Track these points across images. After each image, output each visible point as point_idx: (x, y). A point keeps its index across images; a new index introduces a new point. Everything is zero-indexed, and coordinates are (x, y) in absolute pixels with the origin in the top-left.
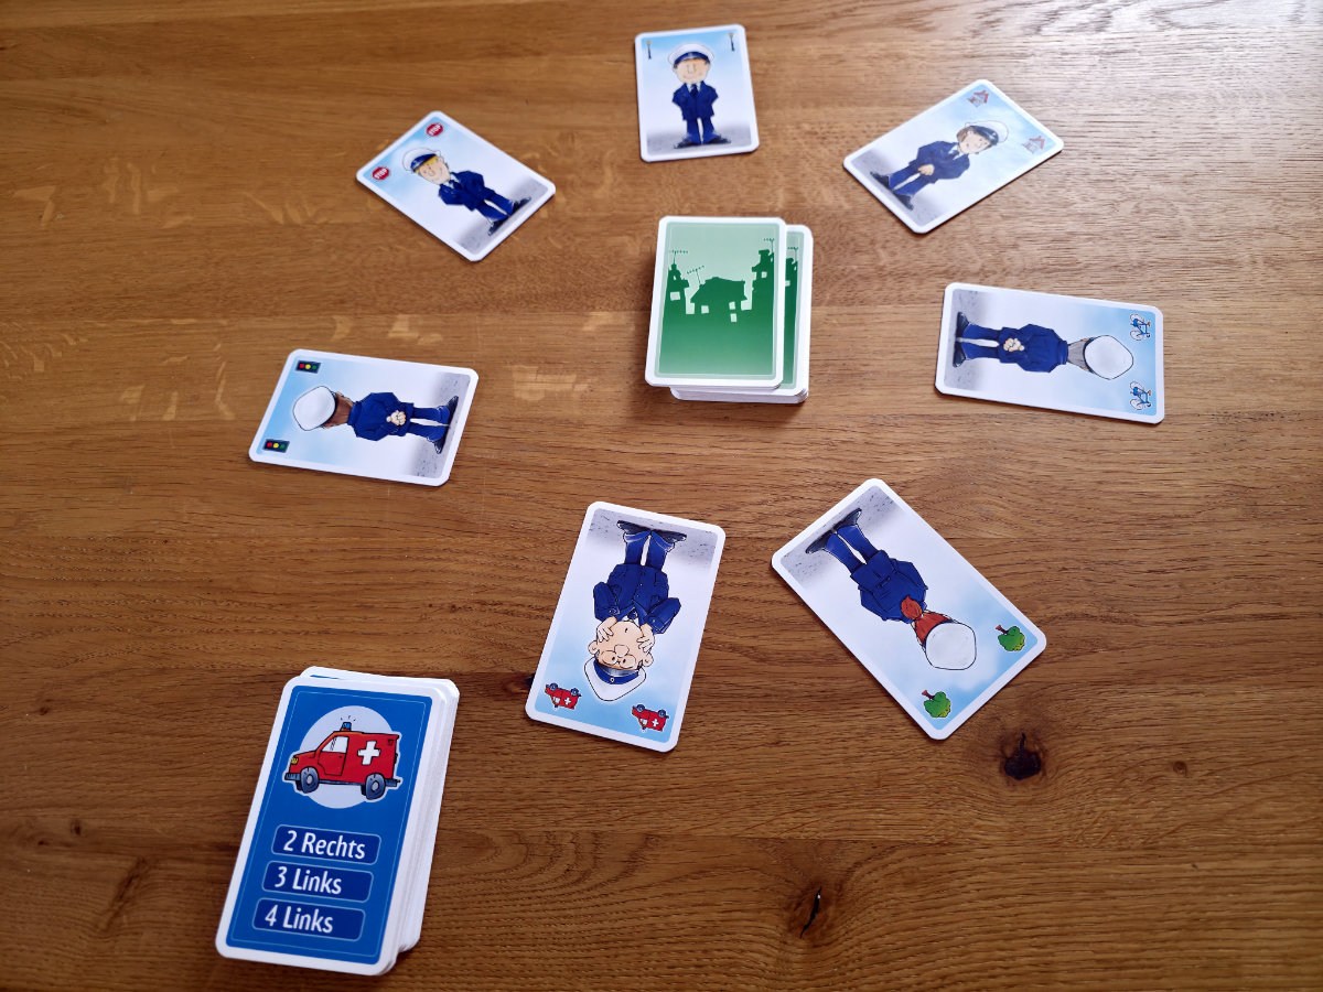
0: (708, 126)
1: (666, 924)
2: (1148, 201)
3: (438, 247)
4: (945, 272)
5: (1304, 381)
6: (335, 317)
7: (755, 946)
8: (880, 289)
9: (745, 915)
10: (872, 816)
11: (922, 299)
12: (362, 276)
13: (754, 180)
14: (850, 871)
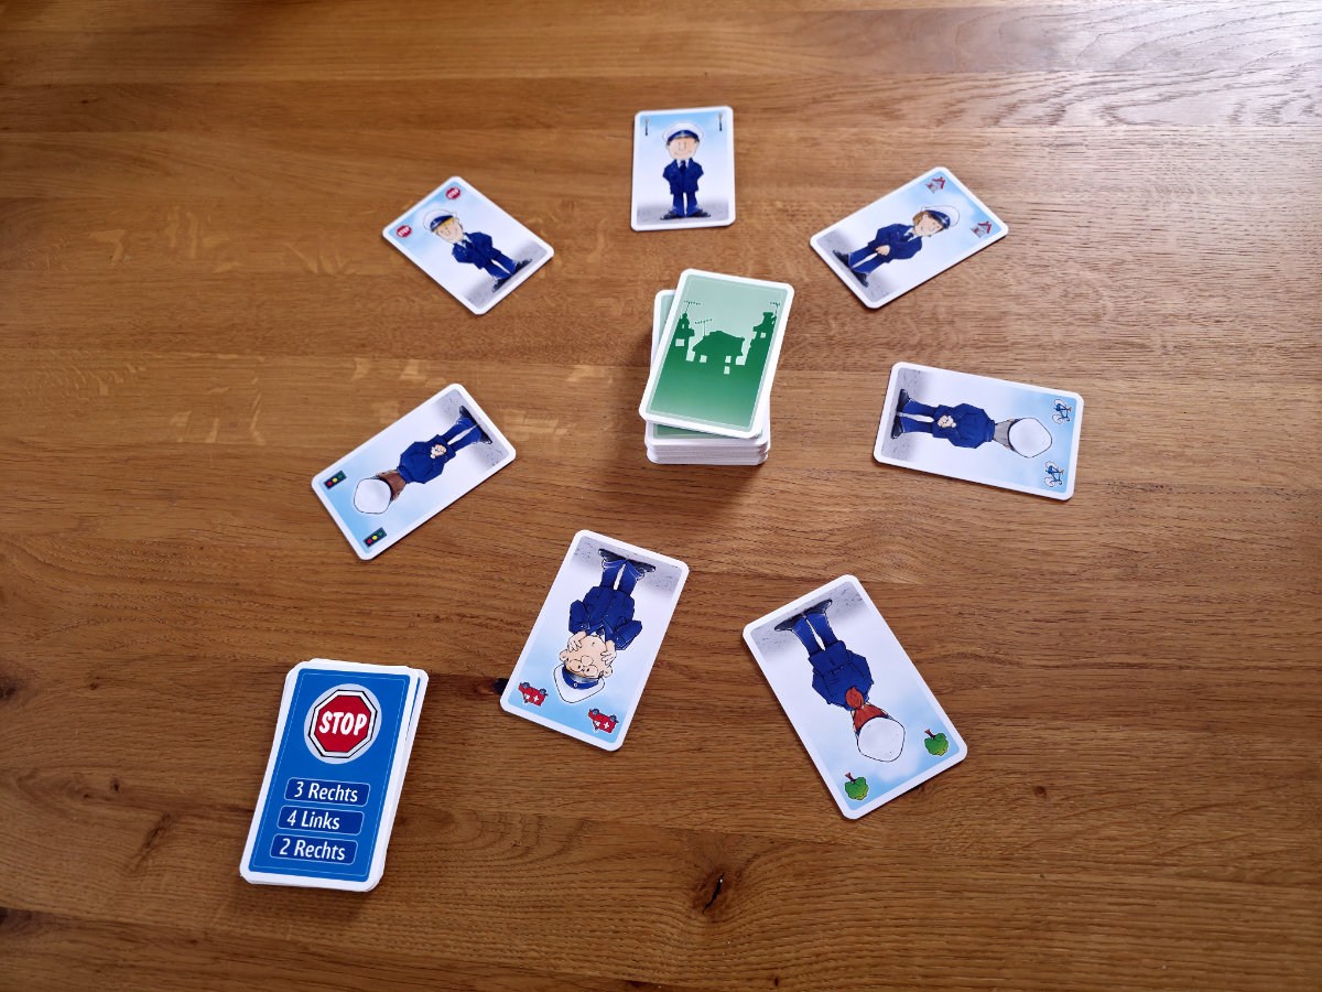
0: (692, 200)
1: (593, 895)
2: (1078, 286)
3: (449, 300)
4: (887, 344)
5: (1195, 458)
6: (357, 359)
7: (664, 918)
8: (827, 357)
9: (658, 892)
10: (773, 816)
11: (864, 368)
12: (382, 323)
13: (728, 252)
14: (749, 861)
